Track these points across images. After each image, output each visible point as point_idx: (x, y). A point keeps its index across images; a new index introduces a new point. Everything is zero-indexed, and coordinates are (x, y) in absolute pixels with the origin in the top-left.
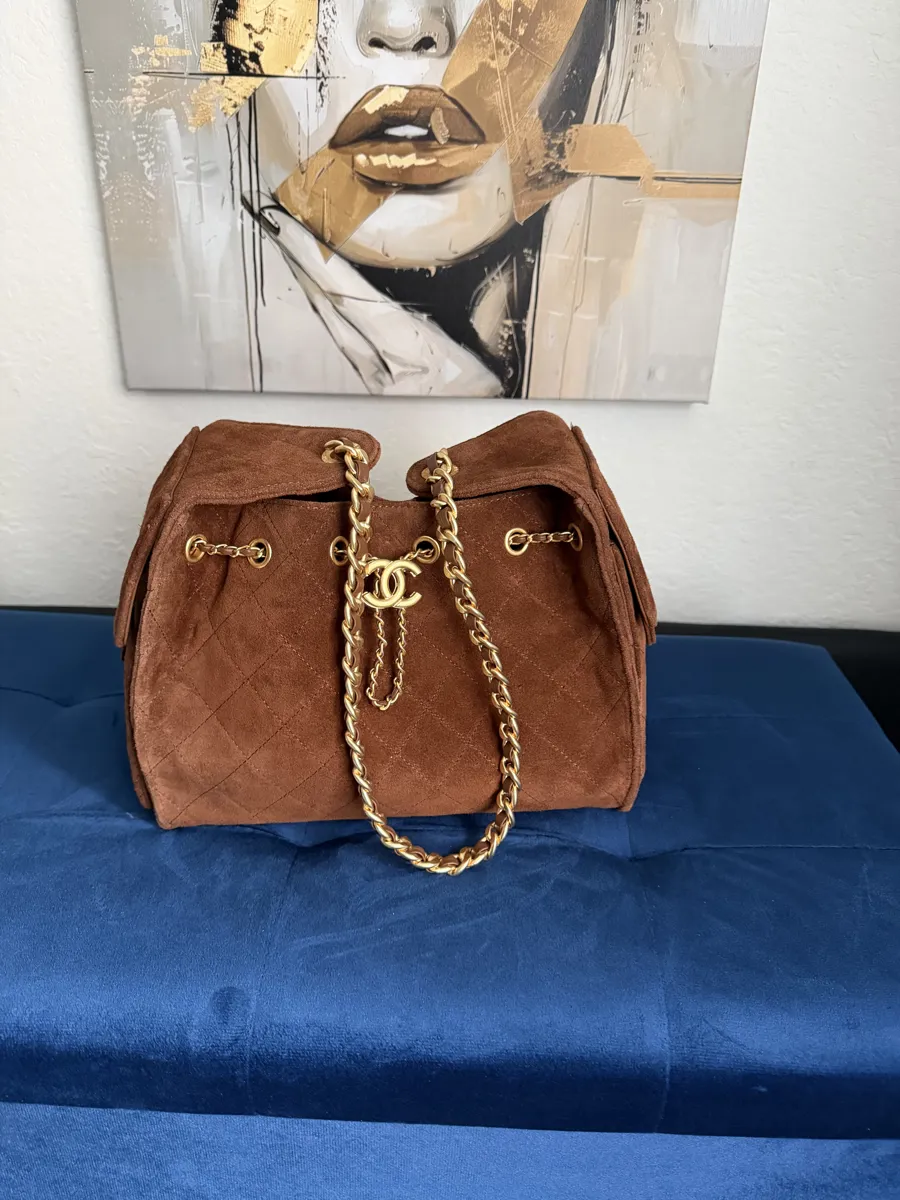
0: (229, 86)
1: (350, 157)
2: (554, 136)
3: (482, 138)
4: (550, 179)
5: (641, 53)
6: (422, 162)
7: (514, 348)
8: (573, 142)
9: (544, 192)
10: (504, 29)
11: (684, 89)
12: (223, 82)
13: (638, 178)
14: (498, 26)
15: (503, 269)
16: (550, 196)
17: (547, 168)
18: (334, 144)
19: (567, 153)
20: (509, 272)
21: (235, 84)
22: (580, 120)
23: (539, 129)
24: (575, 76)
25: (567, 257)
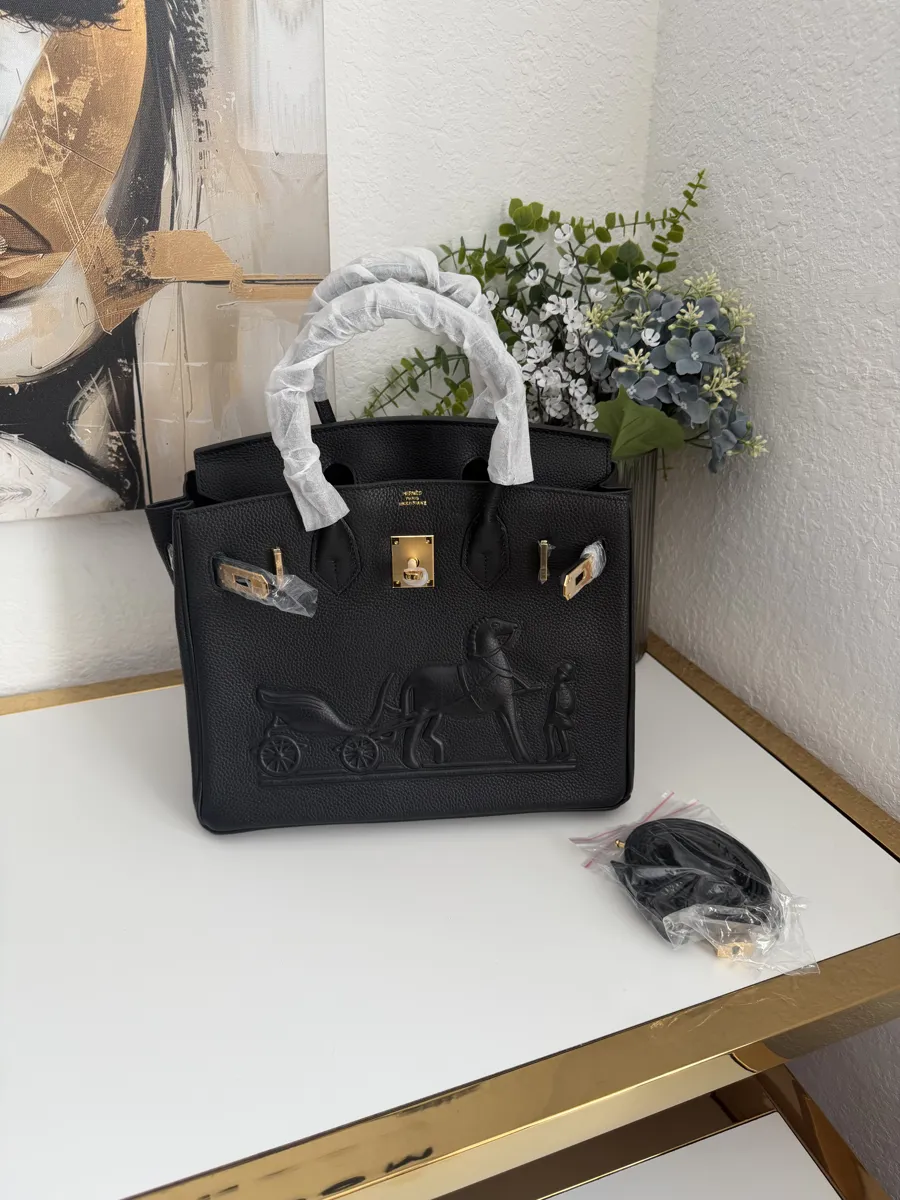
2: (130, 244)
3: (47, 248)
4: (133, 287)
5: (207, 159)
7: (126, 459)
8: (151, 248)
9: (128, 300)
10: (50, 132)
11: (258, 195)
13: (227, 282)
14: (44, 131)
15: (97, 381)
16: (137, 304)
17: (128, 275)
19: (147, 259)
20: (105, 383)
22: (154, 226)
23: (110, 238)
24: (140, 182)
25: (166, 364)
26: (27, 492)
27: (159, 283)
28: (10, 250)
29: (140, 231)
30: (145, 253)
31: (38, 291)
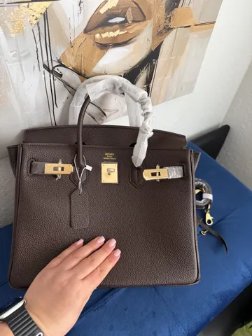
0: (32, 8)
1: (93, 36)
2: (168, 14)
3: (144, 19)
4: (165, 32)
6: (122, 33)
8: (174, 15)
9: (162, 37)
12: (28, 6)
13: (190, 26)
15: (145, 68)
16: (164, 38)
17: (164, 28)
18: (86, 31)
19: (171, 20)
20: (147, 69)
21: (35, 7)
22: (177, 7)
23: (164, 12)
25: (165, 59)
26: (118, 111)
27: (172, 29)
28: (134, 21)
29: (173, 9)
30: (172, 18)
31: (137, 37)
